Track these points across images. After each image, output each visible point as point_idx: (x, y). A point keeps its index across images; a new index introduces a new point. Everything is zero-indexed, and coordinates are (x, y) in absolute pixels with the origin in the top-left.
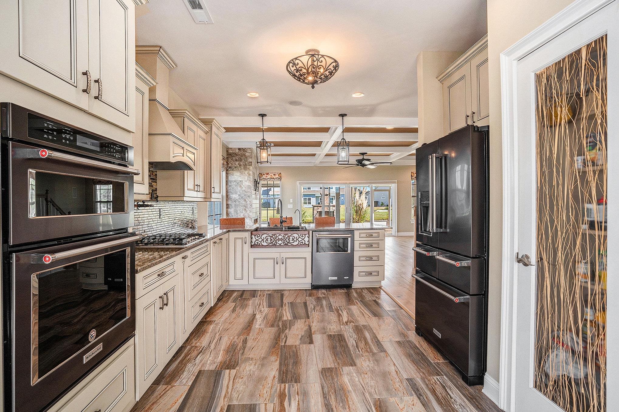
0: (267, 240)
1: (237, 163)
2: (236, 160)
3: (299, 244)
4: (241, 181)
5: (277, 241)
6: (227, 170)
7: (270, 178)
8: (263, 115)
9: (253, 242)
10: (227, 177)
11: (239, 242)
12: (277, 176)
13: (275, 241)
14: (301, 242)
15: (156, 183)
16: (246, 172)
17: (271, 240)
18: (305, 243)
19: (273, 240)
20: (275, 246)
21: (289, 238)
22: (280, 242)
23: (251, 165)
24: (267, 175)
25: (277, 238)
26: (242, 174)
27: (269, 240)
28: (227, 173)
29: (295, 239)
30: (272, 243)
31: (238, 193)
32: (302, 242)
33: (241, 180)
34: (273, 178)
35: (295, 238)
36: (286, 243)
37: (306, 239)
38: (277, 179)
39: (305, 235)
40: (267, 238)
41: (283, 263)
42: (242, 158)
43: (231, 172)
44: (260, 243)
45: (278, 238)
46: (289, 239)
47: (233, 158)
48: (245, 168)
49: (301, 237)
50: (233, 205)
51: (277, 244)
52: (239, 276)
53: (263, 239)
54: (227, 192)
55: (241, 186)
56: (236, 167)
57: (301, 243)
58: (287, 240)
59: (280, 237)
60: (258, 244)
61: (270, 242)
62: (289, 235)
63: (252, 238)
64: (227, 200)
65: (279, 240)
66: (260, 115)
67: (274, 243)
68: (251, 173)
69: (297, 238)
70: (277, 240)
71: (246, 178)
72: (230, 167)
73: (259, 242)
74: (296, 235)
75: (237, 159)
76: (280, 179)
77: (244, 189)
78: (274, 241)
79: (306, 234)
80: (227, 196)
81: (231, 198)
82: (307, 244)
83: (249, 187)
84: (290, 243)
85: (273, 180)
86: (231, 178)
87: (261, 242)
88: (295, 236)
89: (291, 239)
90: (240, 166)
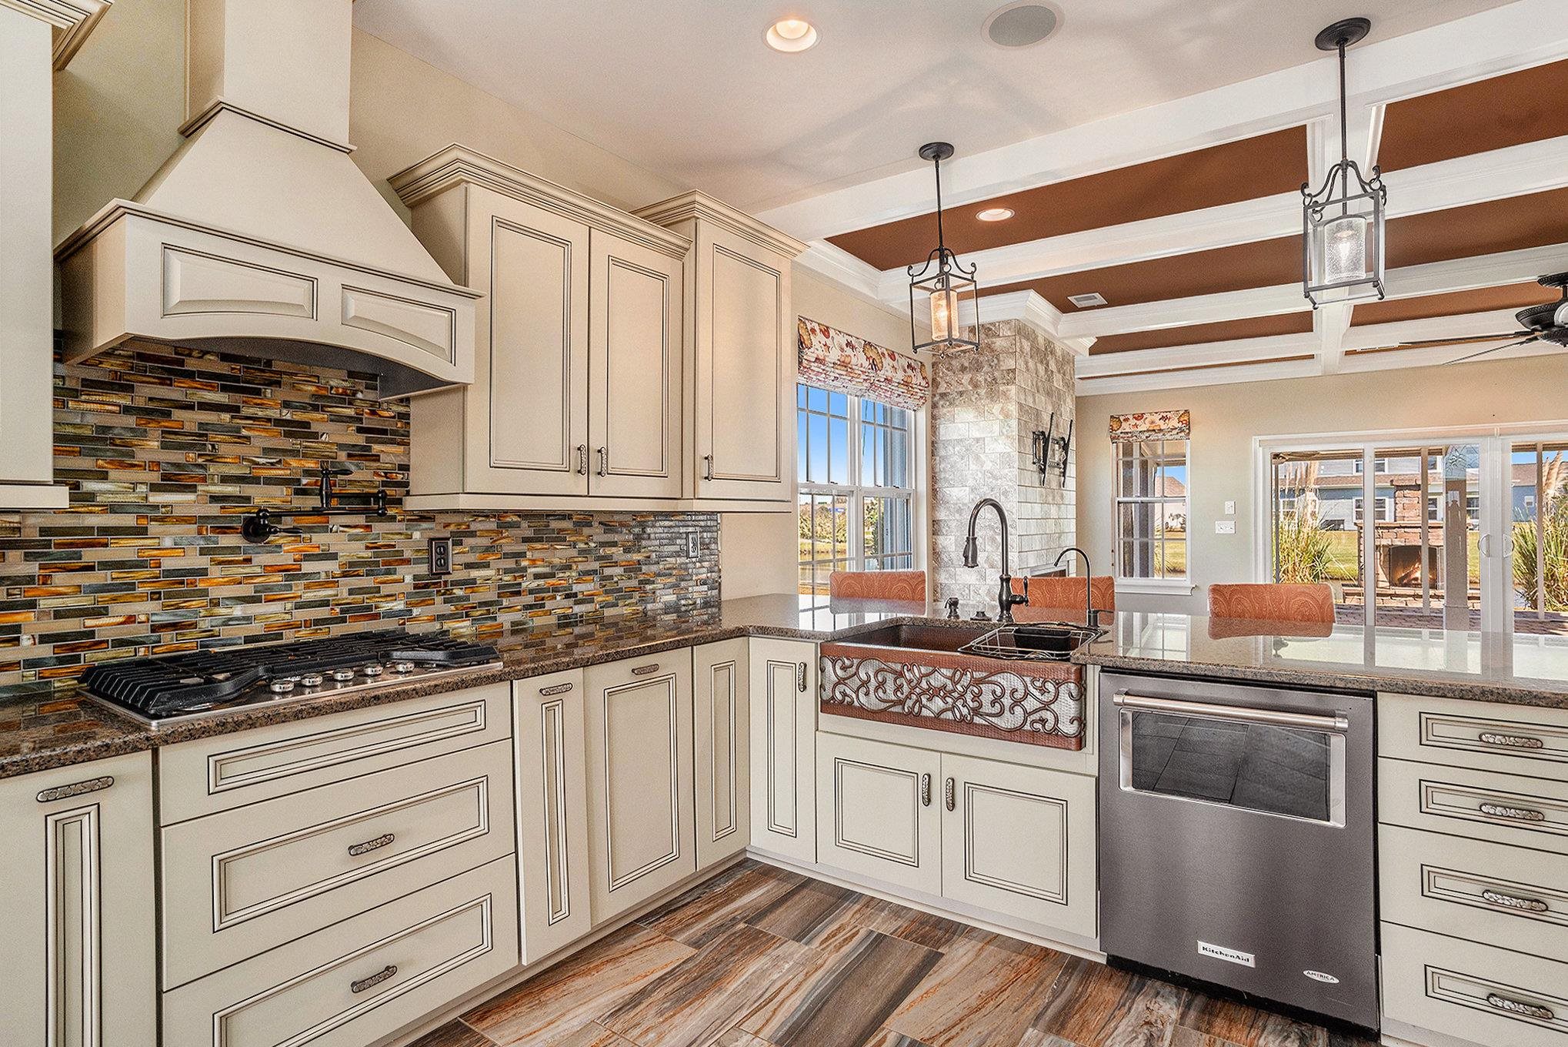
0: (881, 685)
1: (966, 378)
2: (963, 369)
3: (1027, 727)
4: (978, 440)
5: (924, 700)
6: (934, 406)
7: (1148, 431)
8: (938, 152)
9: (829, 687)
10: (933, 429)
11: (785, 679)
12: (1174, 423)
13: (914, 697)
14: (1036, 716)
15: (408, 444)
16: (996, 408)
17: (899, 688)
18: (1055, 728)
19: (906, 689)
20: (914, 719)
21: (976, 690)
22: (938, 704)
23: (1011, 382)
24: (1138, 422)
25: (924, 685)
26: (981, 413)
27: (890, 686)
28: (934, 417)
29: (1007, 701)
30: (902, 703)
31: (971, 482)
32: (1043, 721)
33: (978, 436)
34: (1161, 430)
35: (1008, 693)
36: (965, 711)
37: (1066, 707)
38: (1175, 432)
39: (1058, 684)
40: (880, 679)
41: (952, 806)
42: (981, 359)
43: (945, 410)
44: (854, 696)
45: (928, 682)
46: (977, 697)
47: (953, 362)
48: (993, 395)
49: (1037, 693)
50: (953, 524)
51: (925, 712)
52: (784, 818)
53: (864, 677)
54: (933, 479)
55: (977, 458)
56: (961, 394)
57: (1038, 726)
58: (969, 697)
59: (937, 680)
60: (847, 699)
61: (894, 698)
62: (977, 675)
63: (823, 671)
64: (933, 506)
65: (934, 692)
66: (924, 151)
67: (909, 703)
68: (1013, 408)
69: (1018, 695)
70: (924, 692)
71: (996, 428)
72: (943, 395)
73: (848, 691)
74: (1009, 681)
75: (966, 364)
76: (1187, 427)
77: (988, 466)
78: (910, 693)
79: (1066, 681)
80: (933, 492)
81: (947, 498)
82: (1067, 736)
83: (1005, 459)
84: (981, 715)
85: (1160, 435)
86: (946, 432)
87: (857, 692)
88: (1004, 683)
89: (987, 698)
90: (976, 386)
